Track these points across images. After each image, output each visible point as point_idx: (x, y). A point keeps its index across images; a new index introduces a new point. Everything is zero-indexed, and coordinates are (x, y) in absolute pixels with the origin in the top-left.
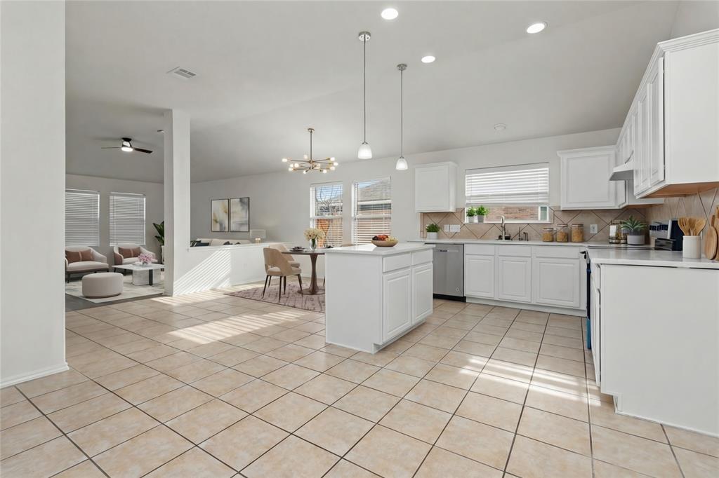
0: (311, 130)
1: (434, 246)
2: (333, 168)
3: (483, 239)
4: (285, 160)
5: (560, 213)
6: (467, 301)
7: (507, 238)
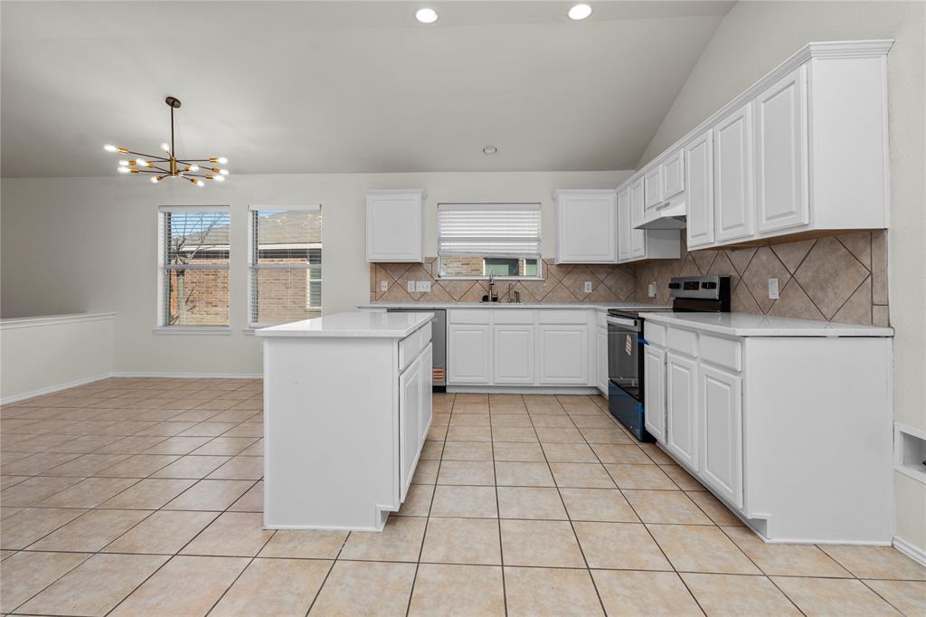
0: (173, 102)
1: (431, 314)
2: (218, 178)
3: (465, 301)
4: (110, 148)
5: (555, 268)
6: (448, 391)
7: (495, 300)
